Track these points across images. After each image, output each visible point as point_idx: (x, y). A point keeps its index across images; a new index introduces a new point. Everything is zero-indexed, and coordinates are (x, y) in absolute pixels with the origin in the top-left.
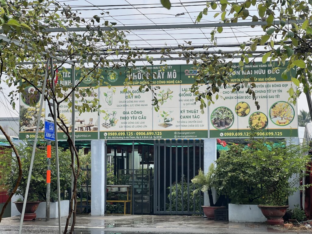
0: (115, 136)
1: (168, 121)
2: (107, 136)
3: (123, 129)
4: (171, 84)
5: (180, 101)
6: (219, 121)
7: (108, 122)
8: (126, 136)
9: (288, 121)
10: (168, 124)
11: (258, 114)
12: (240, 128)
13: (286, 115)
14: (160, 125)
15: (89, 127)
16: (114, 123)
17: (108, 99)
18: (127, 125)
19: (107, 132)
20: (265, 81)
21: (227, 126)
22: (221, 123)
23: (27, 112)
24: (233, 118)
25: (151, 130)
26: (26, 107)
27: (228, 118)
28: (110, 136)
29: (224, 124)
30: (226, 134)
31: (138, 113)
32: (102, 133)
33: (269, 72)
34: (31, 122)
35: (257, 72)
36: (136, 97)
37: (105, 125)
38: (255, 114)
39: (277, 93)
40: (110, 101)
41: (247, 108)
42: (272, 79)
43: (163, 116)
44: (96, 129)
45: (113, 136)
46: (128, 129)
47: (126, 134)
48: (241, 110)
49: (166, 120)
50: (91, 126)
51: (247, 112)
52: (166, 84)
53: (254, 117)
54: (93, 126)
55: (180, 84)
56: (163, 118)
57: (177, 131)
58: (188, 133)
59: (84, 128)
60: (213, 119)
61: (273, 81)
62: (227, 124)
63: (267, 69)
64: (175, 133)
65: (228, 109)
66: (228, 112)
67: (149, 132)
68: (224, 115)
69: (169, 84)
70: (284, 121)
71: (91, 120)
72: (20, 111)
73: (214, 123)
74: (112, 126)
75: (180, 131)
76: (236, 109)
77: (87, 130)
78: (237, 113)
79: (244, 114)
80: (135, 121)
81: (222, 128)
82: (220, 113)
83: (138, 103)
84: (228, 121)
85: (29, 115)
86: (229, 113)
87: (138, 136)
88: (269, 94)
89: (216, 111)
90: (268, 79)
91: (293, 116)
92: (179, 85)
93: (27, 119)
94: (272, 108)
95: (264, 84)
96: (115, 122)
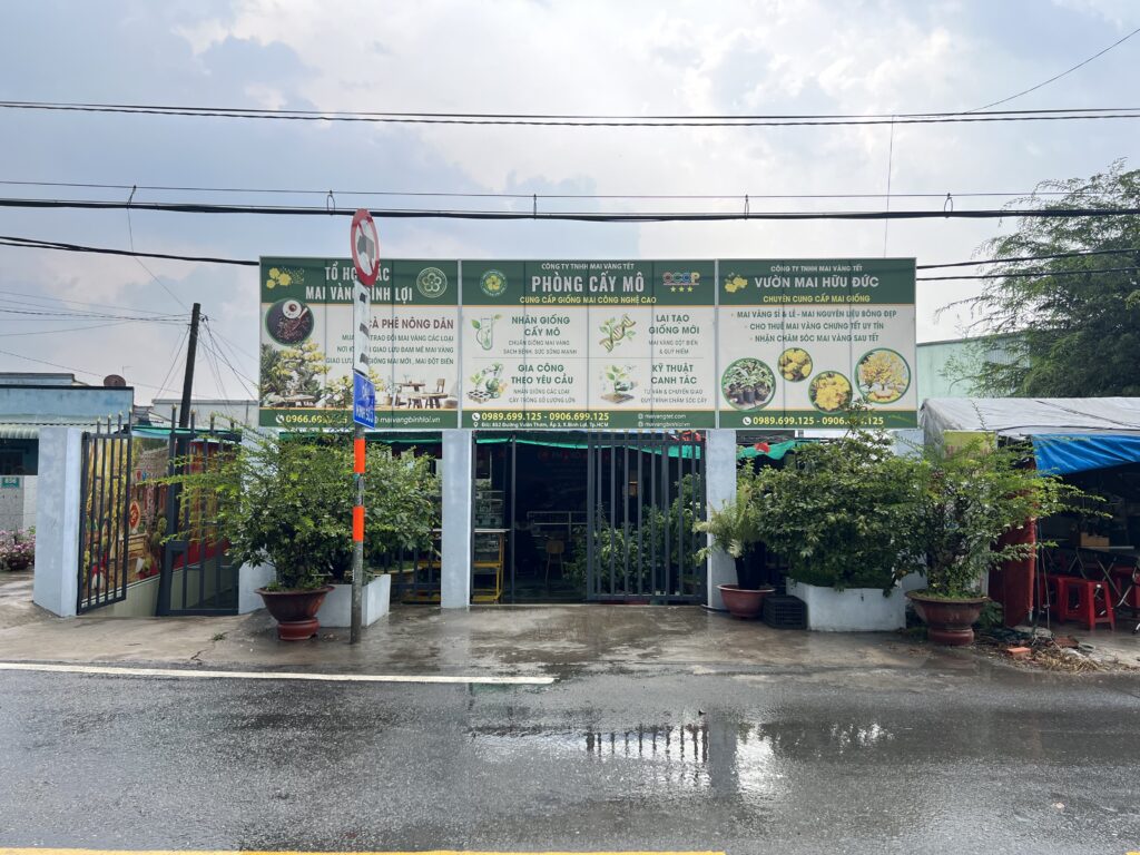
0: (498, 421)
1: (624, 389)
2: (480, 421)
3: (519, 406)
4: (630, 304)
5: (652, 343)
6: (741, 391)
7: (483, 388)
8: (525, 422)
9: (895, 392)
10: (623, 396)
11: (830, 376)
12: (790, 407)
13: (891, 380)
14: (606, 398)
15: (437, 399)
16: (496, 390)
17: (482, 335)
18: (528, 395)
19: (481, 412)
20: (845, 302)
21: (759, 403)
22: (746, 394)
23: (278, 360)
24: (774, 385)
25: (584, 408)
26: (278, 347)
27: (762, 384)
28: (486, 421)
29: (752, 396)
30: (757, 420)
31: (553, 368)
32: (467, 415)
33: (856, 282)
34: (289, 384)
35: (829, 282)
36: (549, 332)
37: (474, 396)
38: (824, 375)
39: (872, 331)
40: (487, 341)
41: (806, 362)
42: (862, 299)
43: (612, 377)
44: (452, 404)
45: (495, 421)
46: (530, 406)
47: (524, 416)
48: (790, 367)
49: (618, 387)
50: (440, 397)
51: (805, 370)
52: (619, 304)
53: (822, 382)
54: (446, 396)
55: (652, 304)
56: (613, 382)
57: (644, 412)
58: (669, 416)
59: (424, 402)
60: (727, 387)
61: (865, 303)
62: (758, 397)
63: (850, 275)
64: (641, 416)
65: (762, 365)
66: (763, 370)
67: (580, 412)
68: (754, 377)
69: (626, 304)
70: (888, 392)
71: (442, 383)
72: (262, 359)
73: (729, 396)
74: (492, 397)
75: (652, 412)
76: (780, 364)
77: (432, 407)
78: (783, 373)
79: (798, 376)
80: (546, 387)
81: (747, 407)
82: (744, 372)
83: (556, 347)
84: (762, 391)
85: (284, 368)
86: (764, 374)
87: (555, 421)
88: (856, 332)
89: (735, 368)
90: (854, 299)
91: (906, 382)
92: (649, 309)
93: (279, 378)
94: (862, 363)
95: (845, 308)
96: (500, 389)
